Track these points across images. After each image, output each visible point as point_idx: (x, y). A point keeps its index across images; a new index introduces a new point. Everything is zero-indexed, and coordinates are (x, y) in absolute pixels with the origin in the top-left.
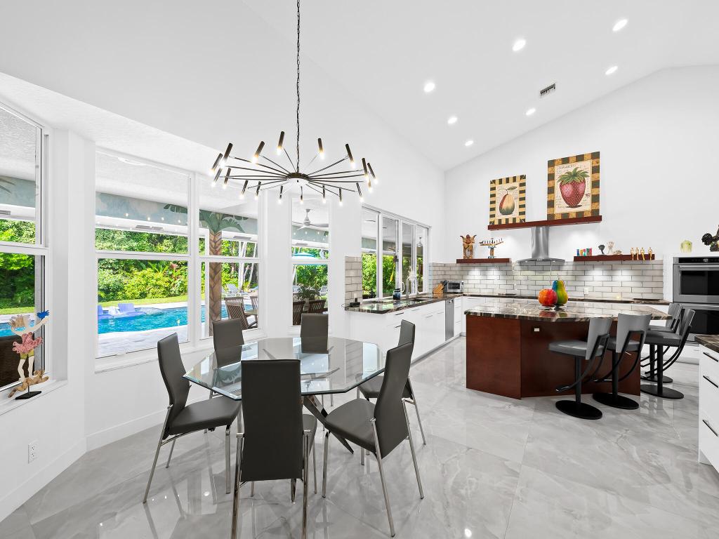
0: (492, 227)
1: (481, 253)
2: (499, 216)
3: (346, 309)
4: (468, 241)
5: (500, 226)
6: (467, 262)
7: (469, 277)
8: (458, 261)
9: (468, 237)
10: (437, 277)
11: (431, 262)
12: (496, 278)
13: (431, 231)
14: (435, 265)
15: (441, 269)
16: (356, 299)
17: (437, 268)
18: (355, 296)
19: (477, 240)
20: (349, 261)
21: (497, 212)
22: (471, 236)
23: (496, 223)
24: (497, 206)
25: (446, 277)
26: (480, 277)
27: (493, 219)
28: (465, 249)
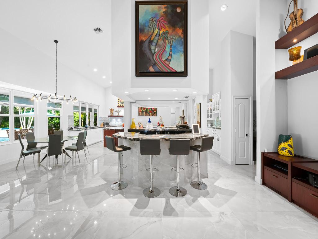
0: (118, 107)
1: (115, 114)
2: (120, 104)
3: (68, 130)
4: (112, 110)
5: (120, 107)
6: (112, 116)
7: (112, 121)
8: (109, 116)
9: (112, 109)
10: (102, 121)
11: (99, 116)
12: (120, 121)
13: (100, 107)
14: (101, 117)
15: (104, 118)
16: (72, 127)
17: (102, 118)
18: (71, 126)
19: (114, 110)
20: (69, 117)
21: (120, 103)
22: (113, 109)
23: (120, 106)
24: (120, 101)
25: (105, 121)
26: (116, 121)
27: (119, 104)
28: (111, 113)
